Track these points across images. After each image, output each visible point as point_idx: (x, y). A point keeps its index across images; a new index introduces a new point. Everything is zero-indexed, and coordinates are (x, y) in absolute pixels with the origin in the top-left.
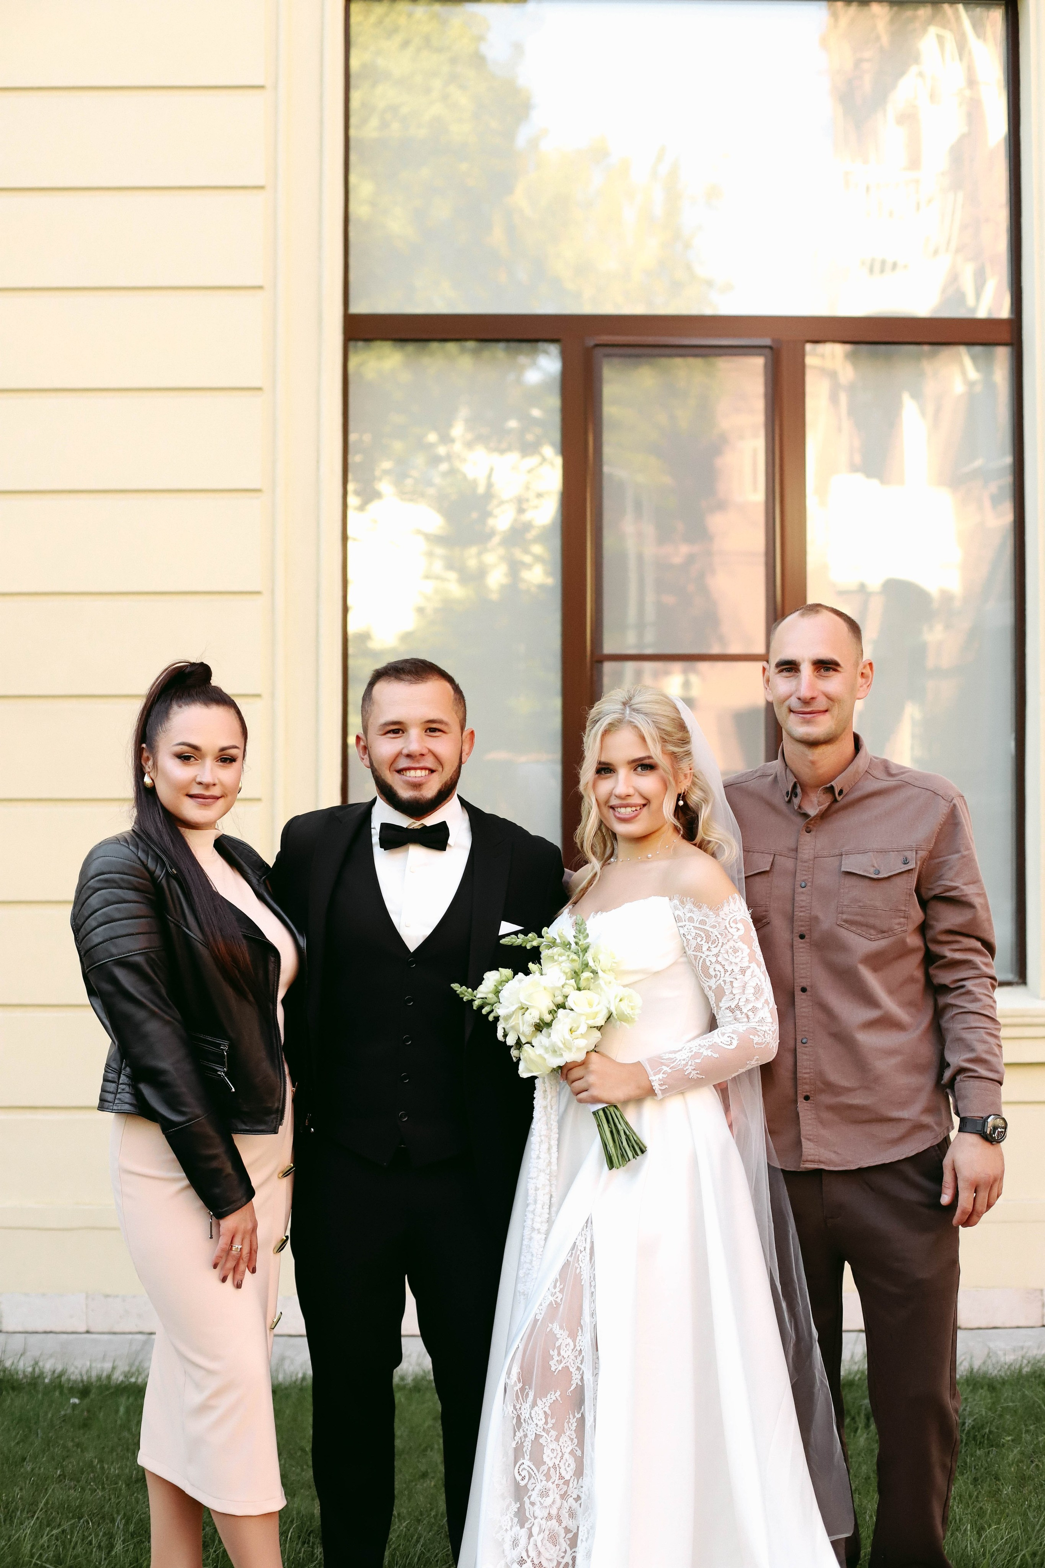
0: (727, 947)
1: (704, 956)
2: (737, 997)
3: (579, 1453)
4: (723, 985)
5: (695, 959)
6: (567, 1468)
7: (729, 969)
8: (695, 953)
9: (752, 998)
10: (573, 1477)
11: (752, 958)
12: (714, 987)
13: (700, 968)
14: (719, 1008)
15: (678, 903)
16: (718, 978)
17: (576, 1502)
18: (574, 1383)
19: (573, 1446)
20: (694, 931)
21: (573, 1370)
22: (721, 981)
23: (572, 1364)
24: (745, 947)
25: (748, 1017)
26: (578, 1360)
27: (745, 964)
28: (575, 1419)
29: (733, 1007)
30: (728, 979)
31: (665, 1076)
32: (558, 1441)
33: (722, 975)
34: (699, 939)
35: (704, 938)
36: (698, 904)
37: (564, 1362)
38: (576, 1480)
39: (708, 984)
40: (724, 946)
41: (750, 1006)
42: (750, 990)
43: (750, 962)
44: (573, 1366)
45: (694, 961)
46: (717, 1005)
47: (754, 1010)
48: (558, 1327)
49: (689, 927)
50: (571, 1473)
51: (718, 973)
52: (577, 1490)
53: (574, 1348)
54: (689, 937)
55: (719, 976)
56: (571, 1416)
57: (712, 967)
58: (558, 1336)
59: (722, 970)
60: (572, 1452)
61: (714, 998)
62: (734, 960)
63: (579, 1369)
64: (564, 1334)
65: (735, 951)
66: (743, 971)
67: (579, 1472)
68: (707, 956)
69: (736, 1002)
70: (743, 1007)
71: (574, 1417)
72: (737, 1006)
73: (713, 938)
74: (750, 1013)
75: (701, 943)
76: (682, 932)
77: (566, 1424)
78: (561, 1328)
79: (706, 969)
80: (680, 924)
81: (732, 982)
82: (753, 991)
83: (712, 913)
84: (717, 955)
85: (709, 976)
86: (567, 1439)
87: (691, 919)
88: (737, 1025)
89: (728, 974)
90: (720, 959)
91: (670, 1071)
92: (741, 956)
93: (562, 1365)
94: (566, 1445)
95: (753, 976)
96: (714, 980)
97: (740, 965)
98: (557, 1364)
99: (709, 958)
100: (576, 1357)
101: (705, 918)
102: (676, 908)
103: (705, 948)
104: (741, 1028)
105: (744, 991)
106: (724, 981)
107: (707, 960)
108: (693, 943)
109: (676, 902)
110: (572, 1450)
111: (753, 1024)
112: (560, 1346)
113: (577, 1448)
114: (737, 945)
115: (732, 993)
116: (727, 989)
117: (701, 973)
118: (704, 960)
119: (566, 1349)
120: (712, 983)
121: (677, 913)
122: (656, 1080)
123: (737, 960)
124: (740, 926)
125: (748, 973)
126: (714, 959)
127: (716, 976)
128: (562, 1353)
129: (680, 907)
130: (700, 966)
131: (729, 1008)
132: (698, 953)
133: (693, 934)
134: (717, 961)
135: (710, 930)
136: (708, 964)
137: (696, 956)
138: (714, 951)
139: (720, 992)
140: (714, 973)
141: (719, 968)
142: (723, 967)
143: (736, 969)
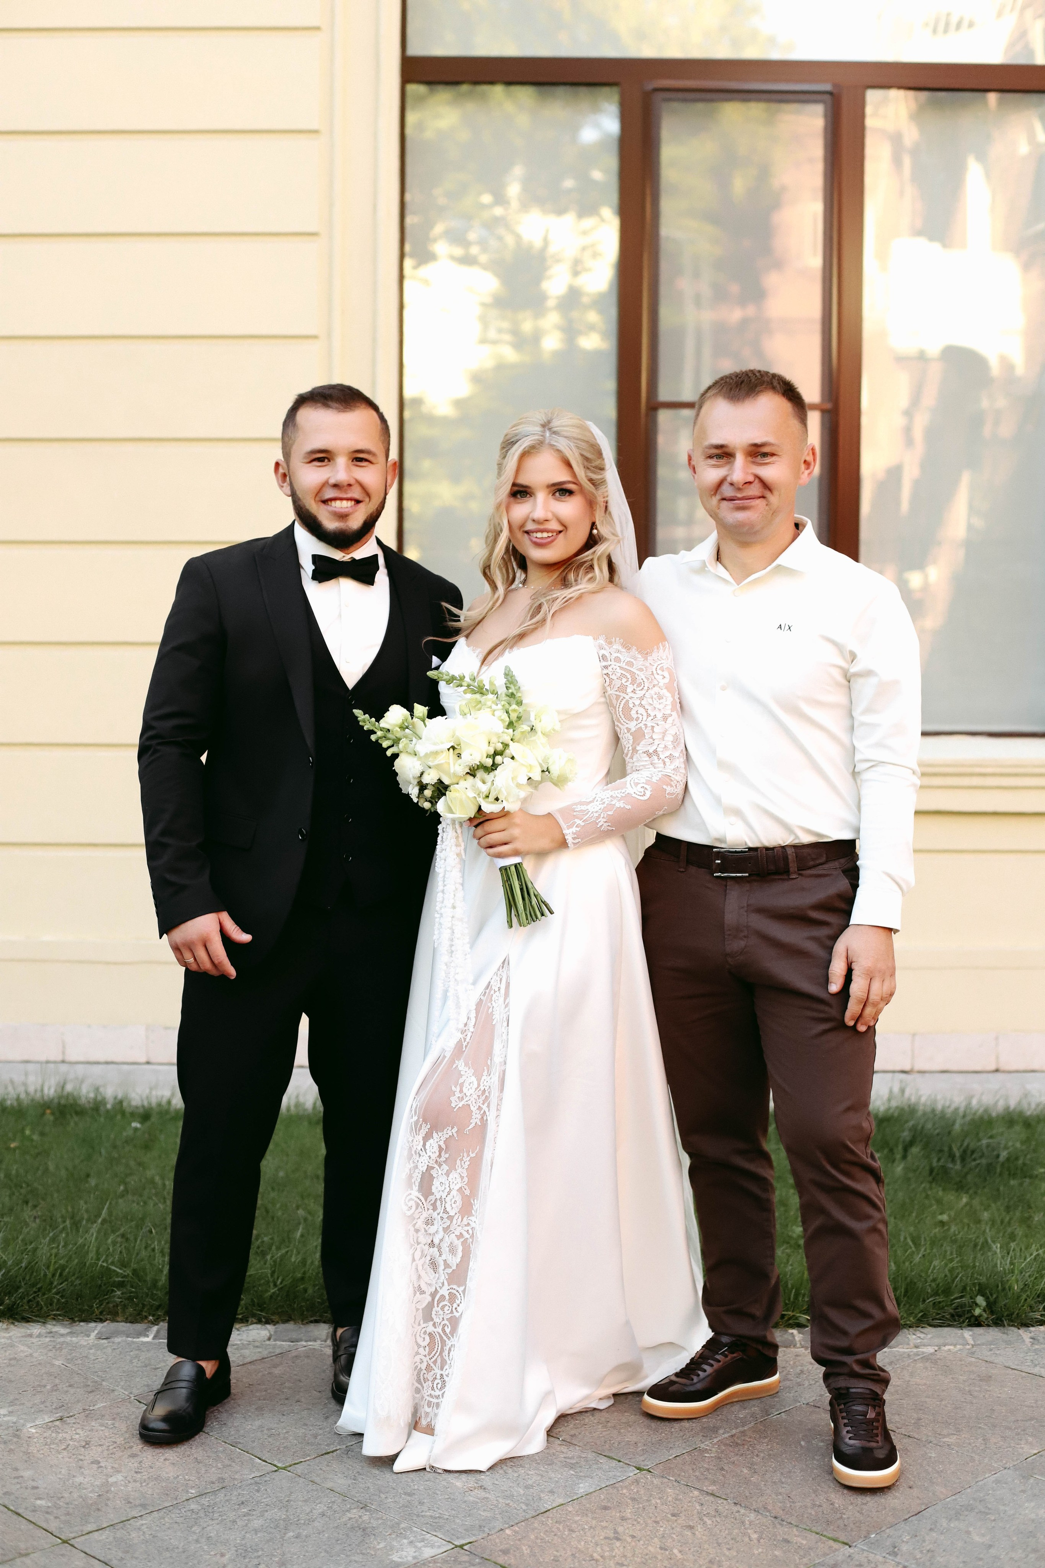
0: (652, 692)
1: (627, 697)
2: (656, 742)
3: (467, 1192)
4: (644, 729)
5: (617, 699)
6: (453, 1205)
7: (652, 714)
8: (618, 694)
10: (458, 1214)
11: (673, 704)
12: (631, 730)
13: (620, 710)
15: (604, 643)
16: (639, 721)
17: (458, 1239)
18: (473, 1121)
19: (463, 1184)
20: (619, 671)
21: (474, 1109)
22: (641, 725)
23: (474, 1102)
24: (668, 694)
25: (665, 763)
26: (480, 1100)
28: (469, 1158)
29: (651, 751)
30: (649, 723)
31: (578, 829)
32: (448, 1176)
33: (645, 718)
34: (620, 681)
35: (630, 679)
36: (626, 646)
37: (465, 1100)
38: (460, 1217)
39: (627, 726)
40: (650, 691)
41: (669, 751)
42: (669, 738)
43: (672, 710)
44: (474, 1104)
45: (615, 703)
46: (634, 749)
47: (668, 757)
48: (463, 1064)
49: (615, 667)
50: (456, 1210)
51: (640, 717)
52: (460, 1228)
53: (478, 1087)
54: (613, 677)
55: (641, 719)
56: (465, 1155)
57: (635, 709)
58: (462, 1073)
59: (645, 714)
60: (460, 1190)
62: (656, 704)
63: (480, 1108)
64: (468, 1072)
65: (659, 695)
66: (665, 717)
67: (467, 1209)
68: (631, 698)
69: (655, 747)
70: (660, 753)
71: (468, 1155)
72: (655, 751)
73: (635, 680)
75: (625, 684)
76: (605, 671)
77: (458, 1162)
78: (466, 1065)
79: (627, 712)
80: (605, 664)
81: (653, 727)
82: (672, 737)
83: (640, 656)
85: (631, 719)
86: (457, 1176)
87: (617, 659)
88: (653, 771)
89: (650, 718)
90: (644, 702)
91: (583, 823)
92: (663, 701)
93: (463, 1103)
94: (455, 1182)
95: (676, 722)
96: (635, 723)
97: (663, 709)
98: (457, 1100)
99: (633, 700)
100: (479, 1096)
101: (632, 660)
102: (601, 648)
103: (629, 690)
104: (657, 775)
105: (664, 735)
106: (645, 725)
107: (631, 702)
108: (617, 683)
109: (602, 641)
110: (461, 1188)
112: (463, 1083)
113: (466, 1187)
114: (661, 692)
115: (651, 737)
116: (647, 733)
117: (621, 714)
118: (627, 701)
119: (469, 1087)
120: (632, 725)
121: (602, 652)
122: (569, 834)
123: (660, 705)
124: (667, 674)
125: (671, 717)
126: (637, 702)
127: (637, 719)
128: (465, 1090)
129: (606, 647)
130: (621, 707)
131: (645, 752)
132: (621, 694)
133: (619, 675)
134: (641, 705)
135: (637, 672)
136: (631, 705)
137: (618, 697)
138: (640, 694)
139: (638, 735)
140: (634, 716)
141: (641, 711)
142: (647, 710)
143: (659, 715)
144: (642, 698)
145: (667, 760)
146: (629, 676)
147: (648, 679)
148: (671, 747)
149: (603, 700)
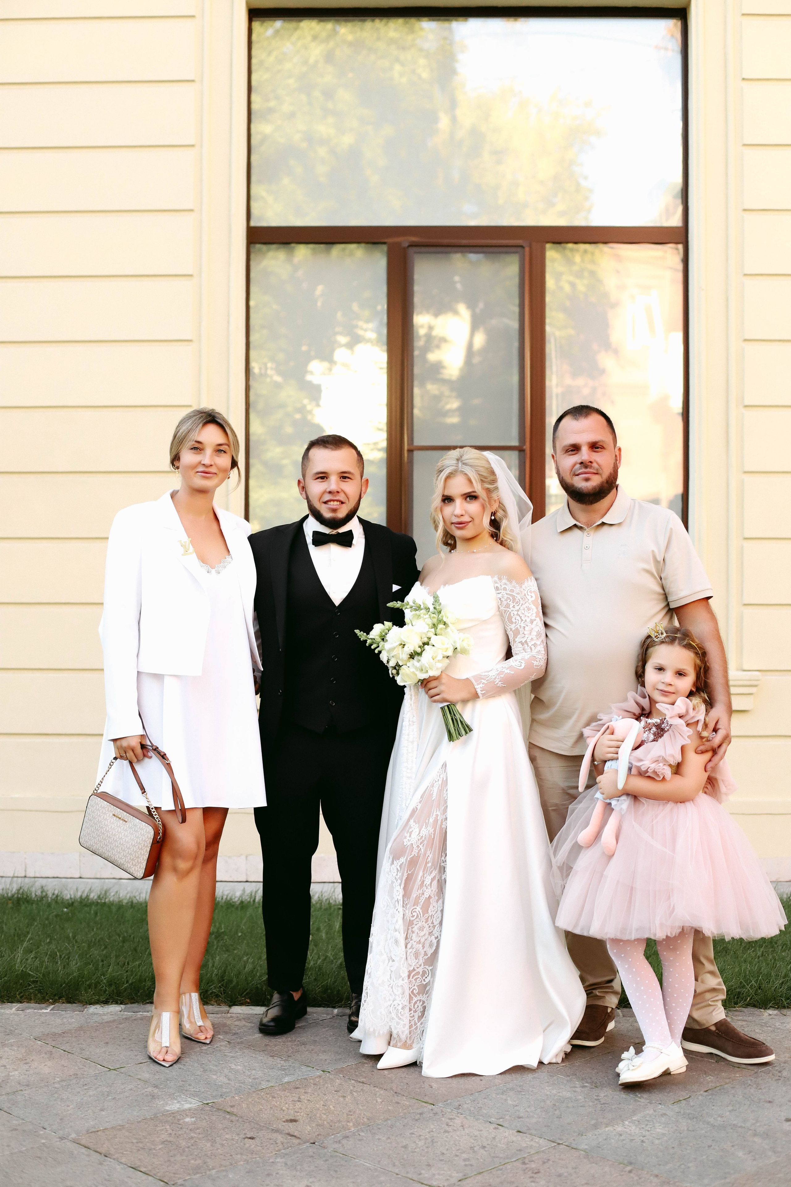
0: (524, 606)
1: (510, 611)
2: (526, 636)
4: (519, 629)
5: (505, 612)
7: (524, 620)
8: (503, 610)
11: (537, 613)
12: (513, 629)
13: (507, 618)
14: (515, 642)
20: (506, 596)
22: (518, 626)
24: (534, 608)
25: (531, 649)
27: (533, 617)
30: (522, 625)
31: (485, 686)
33: (520, 622)
34: (509, 601)
35: (512, 600)
36: (510, 580)
39: (510, 628)
41: (533, 643)
43: (536, 617)
45: (504, 614)
46: (514, 640)
47: (535, 645)
49: (503, 594)
51: (517, 621)
54: (503, 599)
57: (515, 617)
59: (520, 620)
61: (512, 636)
62: (527, 615)
65: (529, 609)
66: (532, 622)
68: (512, 611)
69: (528, 639)
70: (529, 643)
72: (526, 642)
73: (517, 600)
75: (509, 603)
76: (499, 596)
79: (510, 618)
80: (498, 592)
81: (524, 627)
82: (535, 634)
83: (518, 586)
84: (518, 611)
85: (512, 623)
87: (505, 589)
88: (525, 654)
89: (523, 622)
90: (519, 613)
91: (485, 683)
92: (531, 613)
95: (537, 625)
97: (530, 618)
101: (513, 589)
102: (496, 582)
103: (511, 606)
104: (527, 656)
105: (532, 632)
106: (520, 626)
107: (512, 613)
108: (505, 603)
109: (496, 579)
111: (534, 654)
115: (525, 634)
116: (521, 631)
117: (507, 621)
118: (510, 613)
120: (513, 626)
121: (496, 585)
122: (480, 689)
123: (529, 615)
124: (533, 595)
125: (534, 622)
126: (516, 613)
127: (516, 623)
129: (498, 581)
130: (507, 616)
131: (522, 643)
132: (507, 609)
133: (506, 598)
134: (518, 615)
135: (516, 595)
136: (513, 615)
138: (517, 608)
139: (517, 633)
140: (514, 621)
141: (518, 618)
142: (521, 618)
143: (528, 620)
145: (533, 647)
146: (511, 598)
147: (522, 599)
148: (535, 638)
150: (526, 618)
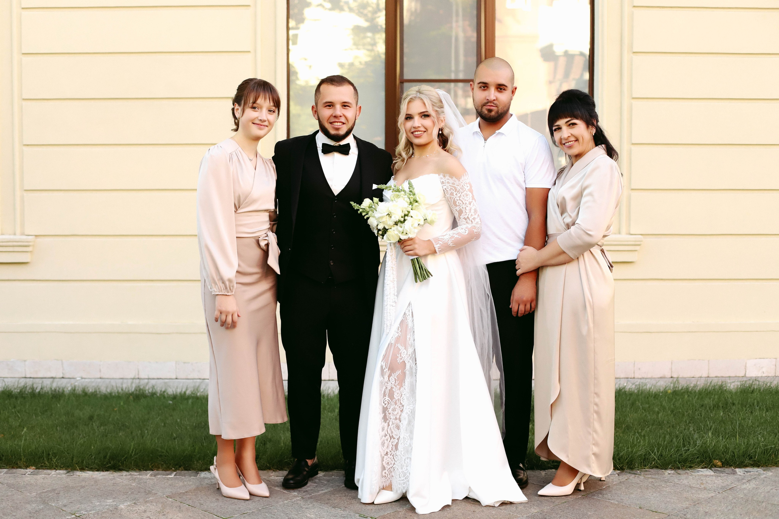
1: (454, 197)
2: (468, 214)
4: (462, 209)
8: (450, 196)
9: (473, 214)
11: (473, 198)
12: (458, 210)
14: (460, 218)
15: (442, 176)
18: (407, 367)
20: (449, 187)
21: (406, 362)
22: (461, 207)
25: (472, 222)
27: (471, 200)
29: (466, 218)
30: (464, 206)
31: (440, 245)
32: (400, 390)
33: (462, 205)
35: (454, 190)
36: (451, 177)
37: (403, 359)
39: (455, 208)
40: (462, 193)
41: (473, 217)
42: (472, 211)
43: (472, 200)
44: (407, 360)
45: (449, 200)
46: (458, 217)
49: (447, 186)
53: (407, 354)
54: (447, 190)
57: (458, 202)
58: (400, 349)
59: (462, 203)
61: (458, 214)
62: (466, 199)
63: (409, 362)
64: (403, 348)
65: (467, 195)
66: (470, 204)
68: (456, 197)
69: (467, 216)
70: (470, 218)
73: (458, 190)
74: (473, 220)
75: (453, 192)
76: (444, 187)
77: (403, 383)
78: (401, 346)
79: (455, 203)
81: (465, 208)
83: (457, 181)
85: (456, 206)
86: (403, 389)
88: (467, 225)
89: (464, 204)
90: (461, 199)
91: (442, 243)
92: (469, 197)
94: (403, 392)
95: (474, 205)
97: (469, 201)
98: (399, 360)
99: (456, 198)
100: (408, 357)
101: (454, 182)
102: (442, 178)
103: (454, 194)
104: (469, 226)
105: (470, 211)
106: (463, 207)
108: (449, 192)
111: (474, 224)
112: (401, 353)
114: (467, 193)
115: (465, 212)
117: (453, 204)
118: (454, 199)
119: (403, 354)
121: (442, 180)
122: (437, 247)
123: (468, 199)
124: (468, 185)
125: (472, 204)
126: (458, 199)
127: (459, 205)
130: (452, 201)
131: (464, 218)
133: (449, 189)
134: (460, 200)
136: (456, 200)
137: (451, 197)
138: (459, 195)
139: (460, 212)
140: (458, 204)
141: (460, 202)
142: (462, 202)
143: (467, 203)
144: (460, 197)
147: (461, 189)
149: (444, 199)
150: (466, 202)
